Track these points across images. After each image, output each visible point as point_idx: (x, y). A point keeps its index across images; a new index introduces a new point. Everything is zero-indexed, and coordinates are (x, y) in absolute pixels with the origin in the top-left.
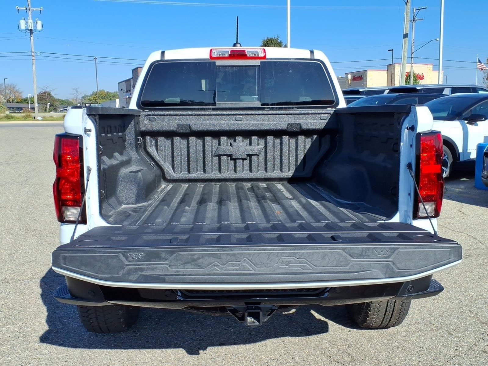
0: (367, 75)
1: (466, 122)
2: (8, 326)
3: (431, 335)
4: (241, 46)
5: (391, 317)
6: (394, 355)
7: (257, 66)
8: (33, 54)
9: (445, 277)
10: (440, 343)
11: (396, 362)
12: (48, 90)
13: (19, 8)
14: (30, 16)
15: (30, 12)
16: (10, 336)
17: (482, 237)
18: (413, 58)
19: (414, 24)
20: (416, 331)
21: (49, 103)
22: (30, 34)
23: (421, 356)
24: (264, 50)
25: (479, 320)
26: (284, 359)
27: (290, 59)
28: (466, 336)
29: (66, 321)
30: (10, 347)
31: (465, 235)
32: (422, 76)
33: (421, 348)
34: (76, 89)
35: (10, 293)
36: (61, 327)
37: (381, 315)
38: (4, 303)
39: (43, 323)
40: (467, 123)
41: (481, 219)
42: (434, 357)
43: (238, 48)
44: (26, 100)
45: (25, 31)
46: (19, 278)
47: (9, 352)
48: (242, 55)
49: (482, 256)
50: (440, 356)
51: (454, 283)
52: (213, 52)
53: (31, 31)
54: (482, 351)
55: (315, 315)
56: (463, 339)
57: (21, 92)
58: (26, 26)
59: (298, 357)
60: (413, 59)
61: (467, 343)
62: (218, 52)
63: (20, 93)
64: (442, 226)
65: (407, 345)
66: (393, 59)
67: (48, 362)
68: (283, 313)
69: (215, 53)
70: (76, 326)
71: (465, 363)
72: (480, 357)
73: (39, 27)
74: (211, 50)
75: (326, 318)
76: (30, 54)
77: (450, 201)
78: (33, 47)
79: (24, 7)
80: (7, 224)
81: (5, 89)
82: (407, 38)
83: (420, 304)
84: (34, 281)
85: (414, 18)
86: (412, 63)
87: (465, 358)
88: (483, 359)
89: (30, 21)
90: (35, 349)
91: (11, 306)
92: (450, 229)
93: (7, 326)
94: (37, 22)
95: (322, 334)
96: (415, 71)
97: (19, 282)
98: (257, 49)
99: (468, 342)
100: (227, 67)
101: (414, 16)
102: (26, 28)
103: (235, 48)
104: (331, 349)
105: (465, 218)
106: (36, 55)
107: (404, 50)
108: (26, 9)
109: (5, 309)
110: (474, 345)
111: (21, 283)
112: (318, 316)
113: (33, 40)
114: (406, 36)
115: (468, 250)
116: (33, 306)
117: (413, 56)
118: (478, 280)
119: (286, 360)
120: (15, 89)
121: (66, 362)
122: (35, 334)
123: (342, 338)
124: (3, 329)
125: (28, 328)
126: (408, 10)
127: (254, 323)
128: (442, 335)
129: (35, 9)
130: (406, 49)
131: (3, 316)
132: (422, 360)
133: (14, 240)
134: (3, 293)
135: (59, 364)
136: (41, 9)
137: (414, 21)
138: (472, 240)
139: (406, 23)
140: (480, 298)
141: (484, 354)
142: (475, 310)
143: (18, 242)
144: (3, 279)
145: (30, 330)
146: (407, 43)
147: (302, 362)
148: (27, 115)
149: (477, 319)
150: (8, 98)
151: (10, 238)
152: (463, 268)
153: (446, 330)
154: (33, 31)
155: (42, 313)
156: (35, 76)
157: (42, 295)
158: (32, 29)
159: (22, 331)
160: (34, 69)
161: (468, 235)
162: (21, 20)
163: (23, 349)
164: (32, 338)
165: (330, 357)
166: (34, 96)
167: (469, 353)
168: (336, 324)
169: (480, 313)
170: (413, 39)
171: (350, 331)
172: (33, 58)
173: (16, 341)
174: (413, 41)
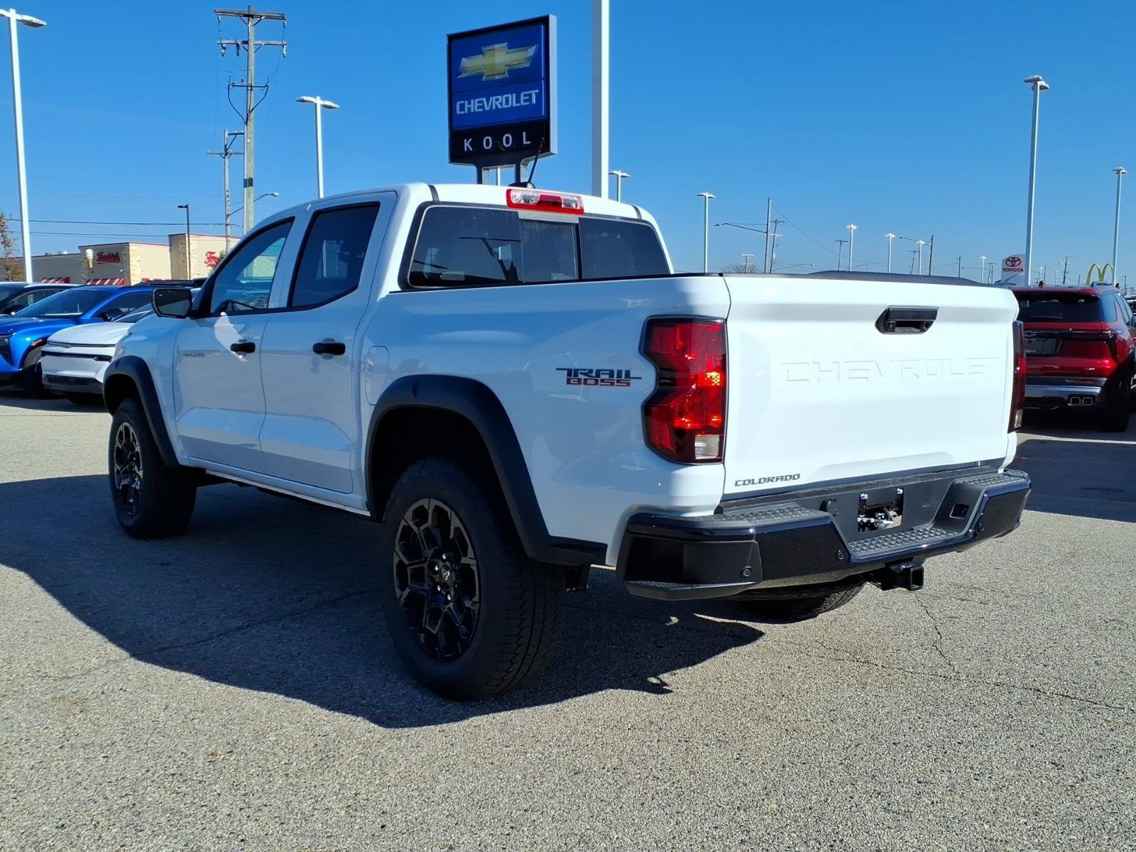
0: (129, 253)
7: (573, 224)
18: (229, 224)
19: (227, 161)
43: (551, 192)
48: (555, 204)
52: (512, 195)
60: (228, 227)
62: (521, 196)
66: (190, 226)
69: (515, 197)
74: (509, 192)
82: (251, 188)
85: (226, 150)
100: (534, 223)
101: (226, 146)
103: (545, 192)
114: (249, 182)
117: (228, 222)
137: (226, 154)
170: (227, 188)
174: (227, 193)
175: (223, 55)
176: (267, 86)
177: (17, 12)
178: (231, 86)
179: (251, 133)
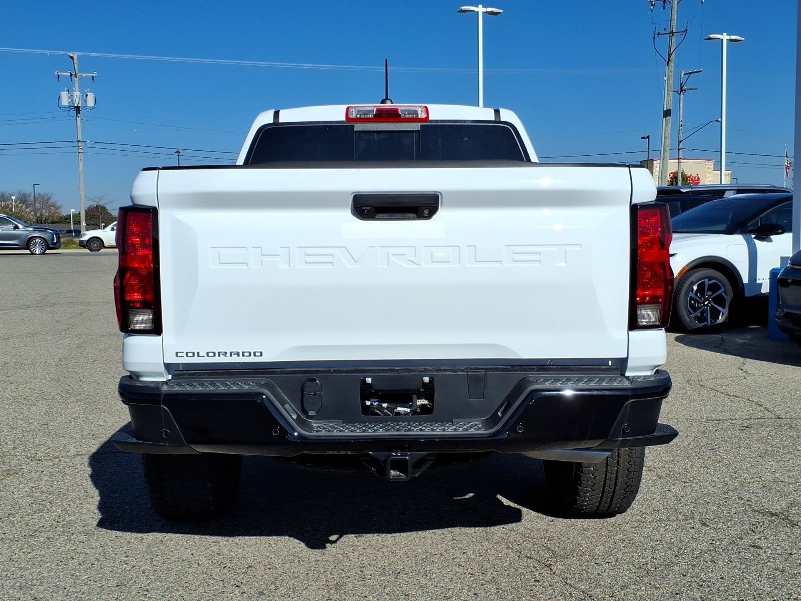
1: (753, 236)
2: (41, 514)
3: (676, 526)
4: (392, 103)
5: (613, 496)
6: (616, 550)
7: (416, 131)
8: (79, 145)
9: (706, 454)
10: (688, 536)
11: (618, 558)
12: (101, 203)
13: (59, 73)
14: (77, 85)
15: (76, 79)
16: (43, 526)
17: (771, 403)
18: (681, 149)
19: (682, 96)
20: (653, 521)
21: (104, 224)
22: (77, 114)
23: (656, 551)
24: (426, 108)
25: (750, 508)
26: (451, 554)
27: (465, 121)
28: (728, 527)
29: (126, 507)
30: (43, 539)
31: (745, 400)
32: (696, 179)
33: (659, 542)
35: (44, 473)
36: (119, 515)
37: (597, 491)
38: (34, 486)
39: (93, 510)
40: (755, 238)
41: (771, 379)
42: (676, 553)
43: (388, 105)
44: (67, 219)
45: (68, 109)
46: (57, 454)
47: (42, 545)
48: (392, 115)
49: (767, 427)
50: (686, 551)
51: (720, 461)
52: (351, 111)
53: (77, 109)
54: (749, 546)
55: (503, 501)
56: (724, 530)
57: (60, 207)
58: (70, 100)
59: (471, 552)
60: (681, 151)
61: (729, 535)
62: (358, 111)
63: (58, 208)
64: (710, 388)
65: (638, 538)
66: (650, 153)
67: (100, 558)
68: (454, 498)
69: (354, 113)
70: (142, 513)
71: (721, 560)
72: (746, 553)
73: (90, 102)
74: (348, 108)
75: (519, 504)
76: (75, 144)
77: (727, 355)
78: (80, 134)
79: (67, 72)
80: (38, 386)
81: (35, 202)
82: (669, 117)
83: (664, 487)
84: (79, 458)
85: (682, 87)
86: (680, 157)
87: (723, 554)
88: (750, 555)
89: (77, 94)
90: (80, 542)
91: (45, 489)
92: (721, 393)
93: (39, 513)
94: (87, 95)
95: (510, 525)
96: (685, 171)
97: (57, 460)
98: (416, 106)
99: (731, 534)
100: (372, 134)
101: (681, 84)
102: (71, 104)
103: (384, 106)
104: (523, 542)
105: (748, 378)
106: (85, 146)
107: (665, 135)
108: (71, 75)
109: (36, 492)
110: (739, 538)
111: (60, 460)
112: (506, 502)
113: (81, 122)
114: (667, 113)
115: (747, 419)
116: (77, 489)
117: (681, 146)
118: (757, 458)
119: (453, 555)
120: (50, 202)
121: (126, 557)
122: (81, 524)
123: (541, 529)
124: (33, 517)
125: (70, 516)
126: (670, 74)
127: (399, 476)
128: (692, 526)
129: (84, 75)
130: (669, 134)
131: (33, 502)
132: (658, 556)
133: (48, 407)
134: (33, 474)
135: (117, 560)
136: (94, 75)
137: (681, 91)
138: (754, 407)
139: (668, 93)
140: (757, 481)
141: (752, 549)
142: (746, 495)
143: (55, 410)
144: (33, 456)
145: (73, 518)
146: (669, 125)
147: (478, 558)
148: (68, 240)
149: (748, 507)
150: (38, 215)
151: (42, 404)
152: (735, 442)
153: (699, 521)
154: (81, 109)
155: (92, 497)
156: (82, 179)
157: (92, 476)
158: (80, 105)
159: (61, 519)
160: (81, 168)
161: (749, 400)
162: (62, 92)
163: (63, 541)
164: (75, 528)
165: (520, 552)
166: (80, 212)
167: (730, 548)
168: (533, 512)
169: (754, 499)
170: (681, 119)
171: (553, 521)
172: (80, 150)
173: (53, 532)
174: (681, 123)
175: (652, 11)
176: (686, 30)
177: (483, 7)
178: (656, 35)
179: (671, 72)
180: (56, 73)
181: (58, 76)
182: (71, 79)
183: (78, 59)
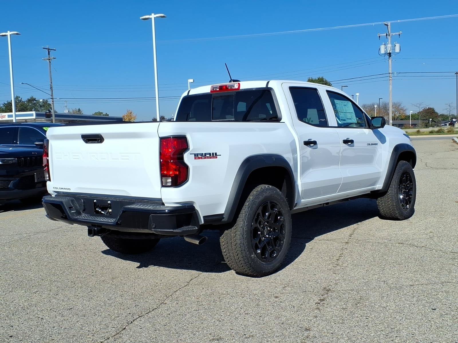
8: (390, 75)
13: (380, 35)
14: (389, 40)
15: (389, 37)
21: (431, 119)
22: (389, 57)
34: (449, 104)
44: (408, 117)
45: (384, 55)
53: (390, 54)
57: (405, 110)
58: (385, 50)
73: (397, 50)
76: (388, 75)
78: (390, 69)
79: (385, 34)
89: (389, 45)
94: (395, 46)
102: (386, 52)
106: (393, 75)
108: (387, 35)
113: (391, 62)
129: (394, 34)
136: (400, 33)
154: (391, 54)
156: (391, 95)
158: (391, 52)
160: (390, 89)
162: (381, 45)
172: (391, 79)
180: (378, 35)
181: (380, 36)
182: (387, 37)
183: (391, 25)
